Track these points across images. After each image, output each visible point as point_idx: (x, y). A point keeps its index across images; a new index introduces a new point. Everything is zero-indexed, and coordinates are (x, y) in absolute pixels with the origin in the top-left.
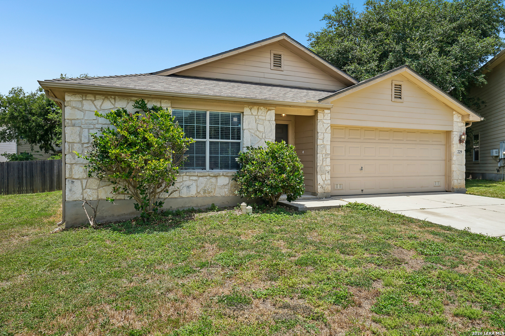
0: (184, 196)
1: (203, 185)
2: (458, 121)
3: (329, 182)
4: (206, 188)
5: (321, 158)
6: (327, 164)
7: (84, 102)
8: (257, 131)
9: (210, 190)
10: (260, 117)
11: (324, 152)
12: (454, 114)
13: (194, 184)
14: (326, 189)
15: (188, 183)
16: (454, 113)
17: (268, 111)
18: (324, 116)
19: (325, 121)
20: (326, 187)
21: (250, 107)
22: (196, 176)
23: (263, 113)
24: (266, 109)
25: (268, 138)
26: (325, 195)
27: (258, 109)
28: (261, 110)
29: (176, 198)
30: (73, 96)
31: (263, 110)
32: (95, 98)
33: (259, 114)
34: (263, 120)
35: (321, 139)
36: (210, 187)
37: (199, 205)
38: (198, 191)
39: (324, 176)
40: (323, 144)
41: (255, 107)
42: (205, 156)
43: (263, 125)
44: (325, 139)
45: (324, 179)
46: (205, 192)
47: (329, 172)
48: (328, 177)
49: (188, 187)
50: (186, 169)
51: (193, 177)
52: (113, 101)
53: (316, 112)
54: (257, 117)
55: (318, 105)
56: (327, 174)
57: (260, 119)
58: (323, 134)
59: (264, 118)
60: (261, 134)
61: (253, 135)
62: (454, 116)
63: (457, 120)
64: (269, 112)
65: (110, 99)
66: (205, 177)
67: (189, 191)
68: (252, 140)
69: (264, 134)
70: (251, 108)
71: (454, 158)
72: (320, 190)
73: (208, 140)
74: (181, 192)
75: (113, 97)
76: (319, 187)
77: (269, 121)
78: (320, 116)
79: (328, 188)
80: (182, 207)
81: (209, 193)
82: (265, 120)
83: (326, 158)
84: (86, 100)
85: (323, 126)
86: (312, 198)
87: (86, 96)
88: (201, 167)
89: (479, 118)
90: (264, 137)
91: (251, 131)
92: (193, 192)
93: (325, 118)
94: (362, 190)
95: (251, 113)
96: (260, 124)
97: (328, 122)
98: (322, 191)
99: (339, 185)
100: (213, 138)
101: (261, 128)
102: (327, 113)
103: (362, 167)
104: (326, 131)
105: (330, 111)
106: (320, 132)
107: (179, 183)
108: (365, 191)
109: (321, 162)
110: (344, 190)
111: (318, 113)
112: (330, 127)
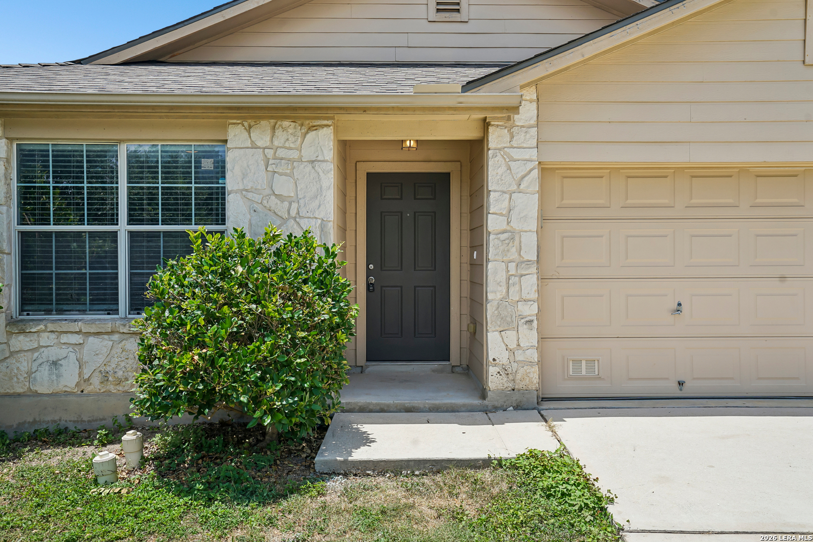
0: (41, 390)
1: (101, 359)
3: (534, 356)
4: (108, 369)
5: (502, 276)
6: (524, 296)
8: (273, 197)
9: (120, 374)
10: (281, 153)
11: (513, 254)
13: (72, 357)
14: (519, 377)
15: (54, 353)
17: (307, 133)
18: (512, 137)
19: (515, 153)
20: (521, 371)
21: (246, 124)
22: (76, 333)
23: (292, 139)
24: (302, 125)
25: (308, 214)
26: (516, 397)
27: (274, 128)
28: (284, 129)
29: (19, 395)
31: (291, 131)
33: (276, 143)
34: (290, 161)
35: (501, 215)
36: (123, 364)
37: (86, 419)
38: (86, 377)
39: (511, 335)
40: (508, 228)
41: (264, 123)
42: (117, 274)
43: (291, 175)
44: (514, 216)
45: (513, 345)
46: (105, 379)
47: (531, 321)
48: (529, 337)
49: (55, 363)
50: (60, 312)
51: (69, 335)
53: (485, 124)
54: (270, 153)
55: (461, 100)
56: (523, 329)
57: (282, 159)
58: (507, 196)
59: (294, 155)
60: (286, 204)
61: (259, 207)
64: (311, 135)
66: (106, 337)
67: (59, 376)
68: (253, 222)
69: (294, 206)
70: (250, 127)
72: (495, 381)
73: (123, 228)
74: (35, 378)
76: (492, 370)
77: (313, 162)
78: (496, 139)
79: (530, 378)
80: (35, 422)
81: (119, 382)
82: (300, 160)
83: (522, 276)
85: (509, 168)
86: (464, 405)
88: (105, 307)
90: (293, 213)
91: (250, 195)
92: (69, 379)
93: (514, 144)
94: (681, 384)
95: (252, 141)
96: (281, 174)
97: (527, 157)
98: (506, 385)
99: (584, 363)
100: (141, 222)
101: (283, 186)
102: (522, 127)
103: (679, 305)
104: (522, 187)
105: (535, 118)
106: (495, 191)
107: (29, 353)
108: (691, 388)
109: (500, 289)
110: (603, 379)
111: (491, 129)
112: (535, 173)
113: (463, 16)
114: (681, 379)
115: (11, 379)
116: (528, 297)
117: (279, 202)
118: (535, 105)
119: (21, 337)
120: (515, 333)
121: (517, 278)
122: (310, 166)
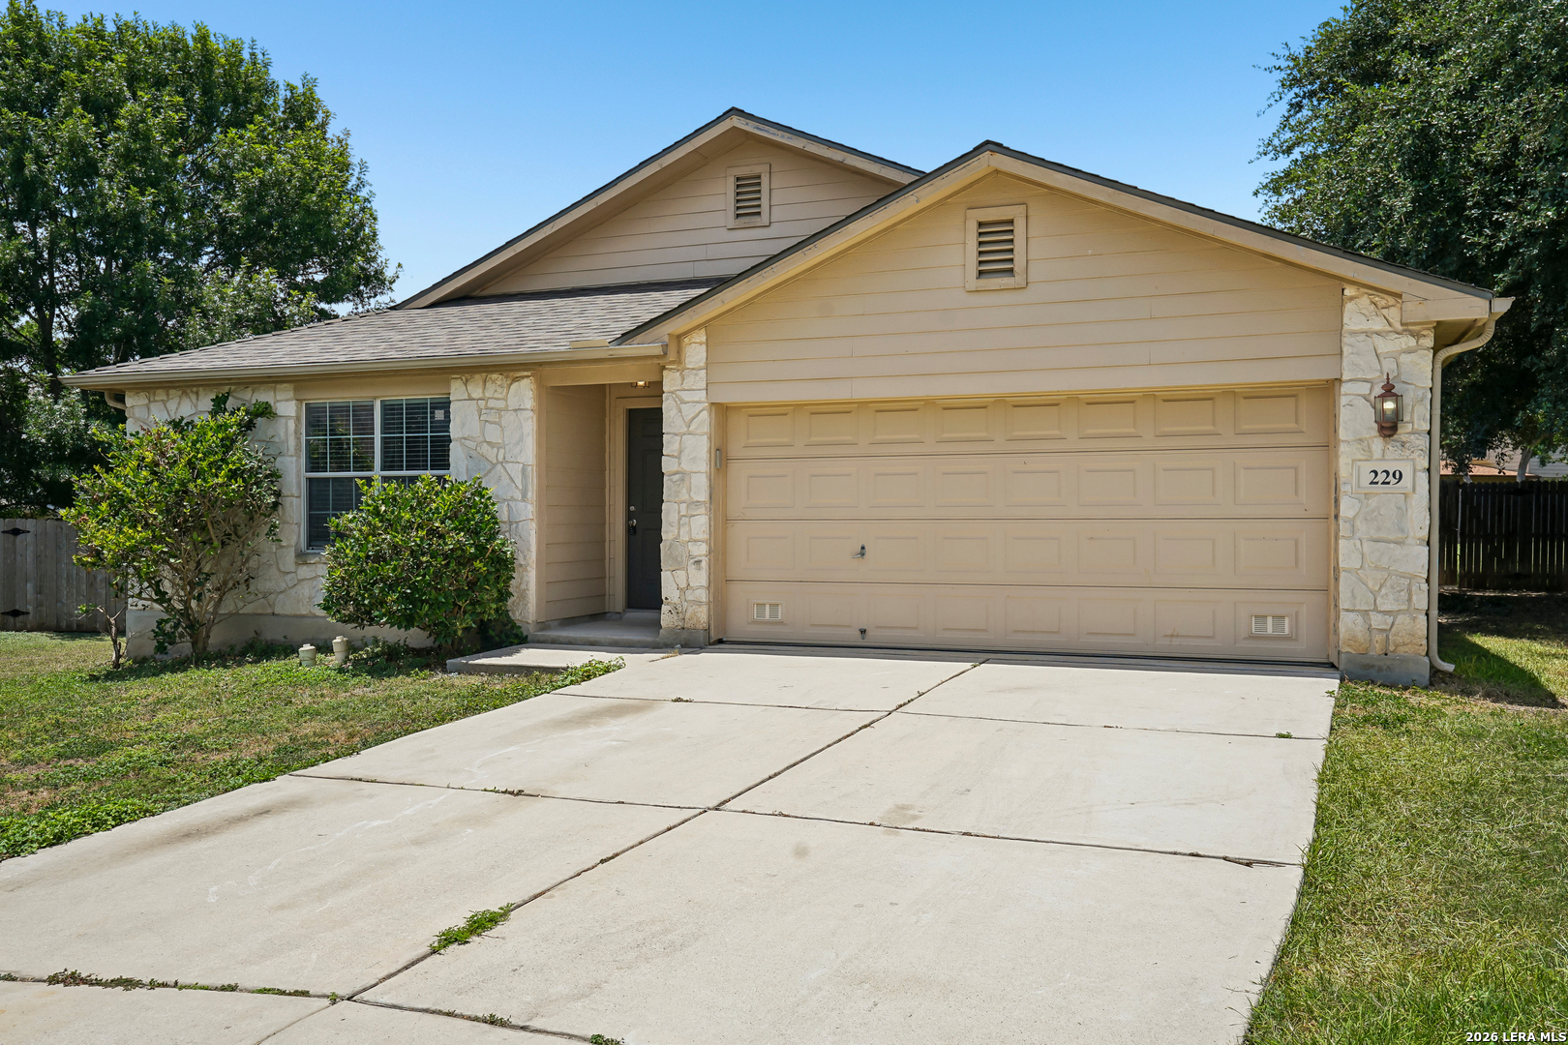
2: (1377, 328)
3: (702, 595)
5: (674, 517)
6: (694, 536)
7: (153, 406)
8: (485, 444)
10: (492, 403)
11: (684, 496)
12: (1352, 299)
14: (688, 616)
16: (1349, 292)
17: (511, 384)
18: (683, 380)
19: (686, 396)
20: (690, 610)
21: (464, 378)
23: (499, 390)
24: (507, 377)
25: (512, 460)
26: (684, 635)
27: (485, 381)
28: (494, 382)
29: (303, 616)
30: (136, 397)
31: (499, 383)
32: (168, 395)
33: (487, 395)
34: (499, 410)
35: (673, 456)
39: (681, 575)
40: (680, 470)
41: (477, 376)
43: (499, 424)
44: (684, 458)
45: (683, 585)
47: (699, 562)
48: (700, 578)
52: (194, 397)
53: (660, 369)
54: (482, 403)
56: (692, 569)
57: (492, 409)
58: (679, 438)
59: (501, 404)
60: (495, 450)
61: (473, 453)
62: (1349, 306)
63: (1365, 326)
64: (515, 386)
65: (191, 395)
68: (470, 467)
69: (502, 451)
70: (467, 381)
71: (1347, 508)
72: (667, 619)
73: (377, 473)
75: (195, 389)
76: (665, 609)
77: (516, 410)
78: (670, 381)
79: (700, 616)
82: (506, 409)
83: (692, 516)
84: (155, 401)
85: (681, 411)
86: (639, 642)
87: (154, 394)
89: (1483, 304)
90: (500, 459)
91: (467, 443)
93: (685, 386)
94: (863, 632)
95: (469, 395)
96: (491, 423)
97: (696, 399)
98: (676, 624)
99: (767, 607)
100: (391, 468)
101: (493, 434)
102: (693, 369)
103: (863, 548)
104: (691, 429)
105: (704, 360)
106: (667, 434)
107: (310, 582)
108: (875, 636)
109: (671, 529)
110: (786, 624)
111: (665, 373)
112: (705, 414)
113: (764, 219)
114: (865, 627)
115: (298, 602)
116: (698, 537)
117: (489, 448)
118: (704, 346)
119: (305, 567)
120: (684, 572)
121: (687, 519)
122: (514, 414)
